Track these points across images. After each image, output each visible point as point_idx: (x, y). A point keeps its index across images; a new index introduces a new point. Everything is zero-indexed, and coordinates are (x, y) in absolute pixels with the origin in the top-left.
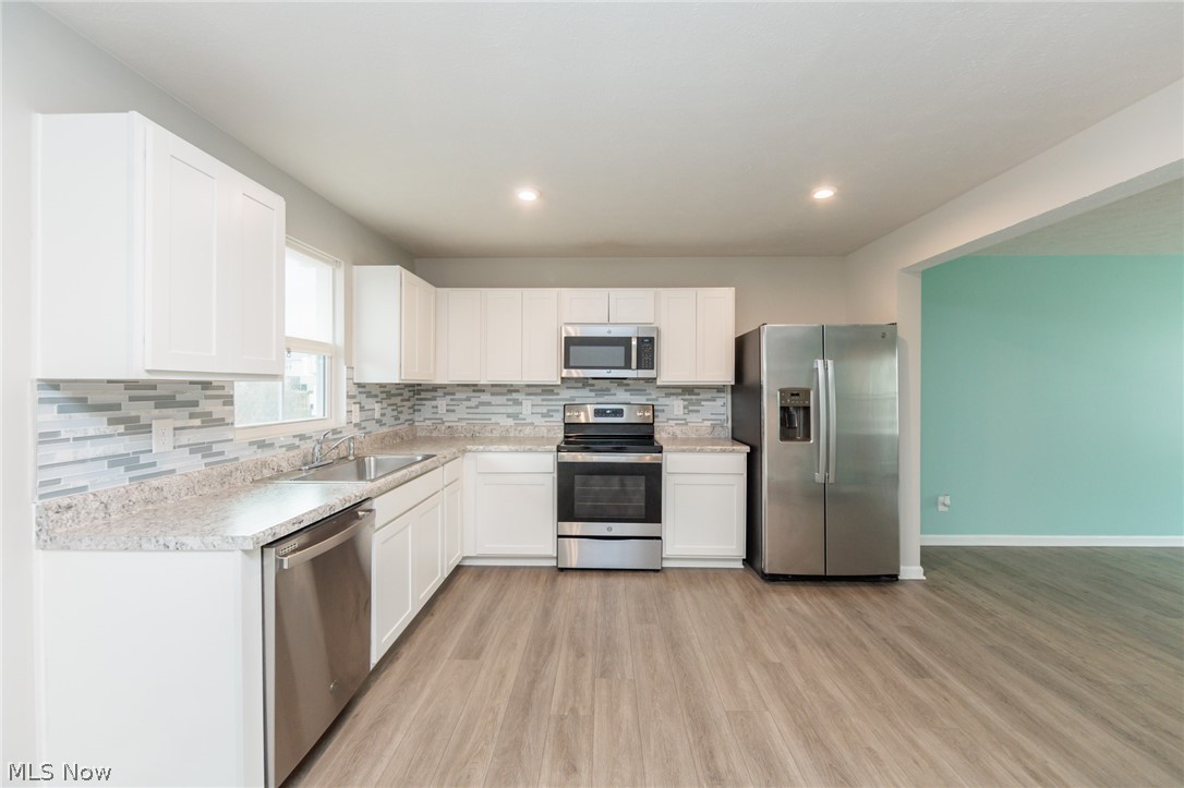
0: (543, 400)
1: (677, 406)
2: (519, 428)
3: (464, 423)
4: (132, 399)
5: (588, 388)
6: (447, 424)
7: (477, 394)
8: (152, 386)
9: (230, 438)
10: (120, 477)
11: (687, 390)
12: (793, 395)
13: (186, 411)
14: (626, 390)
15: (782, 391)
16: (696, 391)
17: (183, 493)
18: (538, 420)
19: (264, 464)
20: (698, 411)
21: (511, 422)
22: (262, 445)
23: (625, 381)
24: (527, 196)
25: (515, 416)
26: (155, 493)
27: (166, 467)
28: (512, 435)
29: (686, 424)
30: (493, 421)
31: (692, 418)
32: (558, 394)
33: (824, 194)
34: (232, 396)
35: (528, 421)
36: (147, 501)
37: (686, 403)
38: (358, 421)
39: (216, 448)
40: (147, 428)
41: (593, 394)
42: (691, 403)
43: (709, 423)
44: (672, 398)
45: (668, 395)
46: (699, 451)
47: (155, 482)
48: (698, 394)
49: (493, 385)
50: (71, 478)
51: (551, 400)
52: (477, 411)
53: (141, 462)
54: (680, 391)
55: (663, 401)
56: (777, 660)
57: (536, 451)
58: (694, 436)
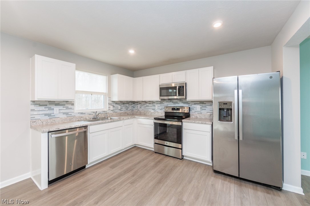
0: (160, 105)
1: (198, 107)
2: (154, 113)
3: (143, 111)
4: (49, 104)
5: (171, 102)
6: (140, 111)
7: (146, 104)
8: (54, 102)
9: (73, 111)
10: (47, 117)
11: (202, 103)
12: (224, 104)
13: (62, 106)
14: (182, 103)
15: (220, 103)
16: (205, 103)
17: (60, 121)
18: (159, 111)
19: (81, 117)
20: (205, 109)
21: (153, 111)
22: (82, 113)
23: (182, 100)
24: (132, 52)
25: (154, 109)
26: (53, 121)
27: (57, 116)
29: (201, 113)
30: (149, 111)
31: (203, 111)
32: (164, 104)
34: (74, 104)
35: (157, 111)
36: (51, 122)
37: (201, 107)
38: (112, 109)
39: (69, 114)
40: (53, 109)
41: (173, 104)
42: (203, 107)
43: (209, 114)
44: (196, 105)
45: (195, 104)
46: (194, 123)
47: (53, 119)
48: (205, 104)
49: (149, 101)
50: (37, 117)
51: (162, 105)
52: (146, 108)
53: (52, 115)
54: (199, 102)
55: (193, 106)
57: (149, 119)
58: (203, 118)
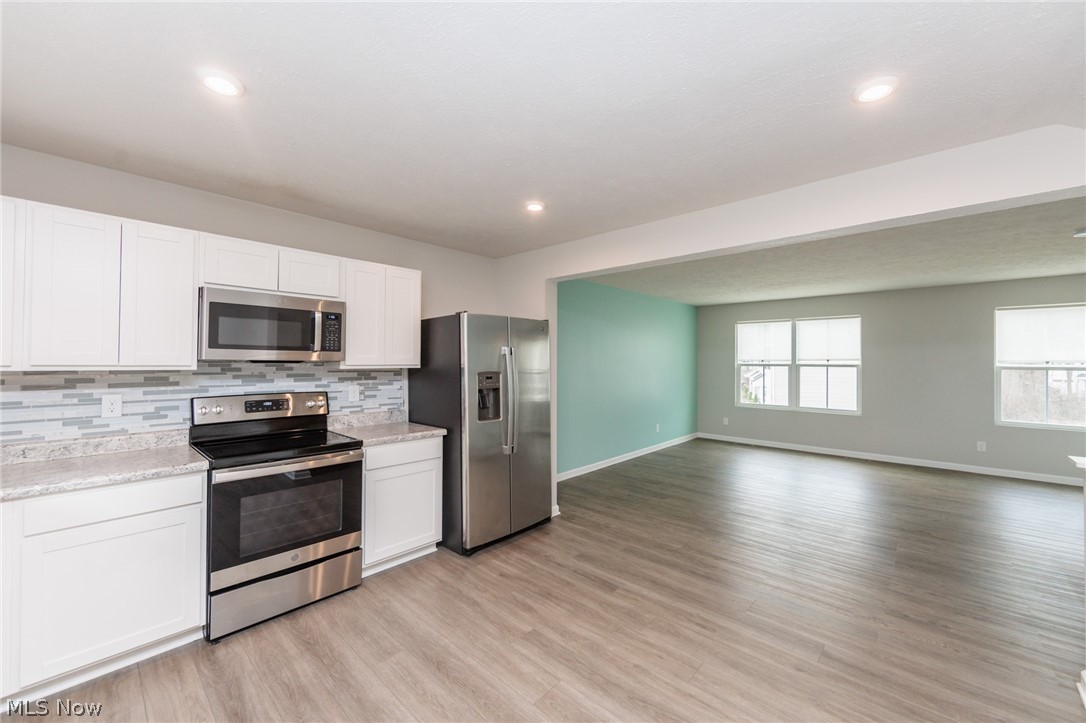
0: (145, 393)
1: (352, 391)
2: (98, 441)
5: (230, 374)
11: (364, 375)
12: (488, 378)
14: (289, 376)
15: (480, 374)
16: (373, 374)
18: (135, 425)
20: (375, 396)
28: (78, 454)
29: (362, 411)
31: (369, 403)
33: (535, 207)
35: (115, 428)
37: (362, 388)
41: (239, 382)
42: (367, 388)
43: (385, 408)
44: (346, 383)
45: (342, 380)
48: (375, 378)
51: (165, 392)
54: (355, 375)
55: (341, 386)
56: (530, 629)
58: (371, 423)
